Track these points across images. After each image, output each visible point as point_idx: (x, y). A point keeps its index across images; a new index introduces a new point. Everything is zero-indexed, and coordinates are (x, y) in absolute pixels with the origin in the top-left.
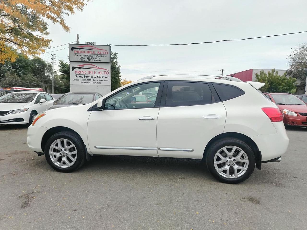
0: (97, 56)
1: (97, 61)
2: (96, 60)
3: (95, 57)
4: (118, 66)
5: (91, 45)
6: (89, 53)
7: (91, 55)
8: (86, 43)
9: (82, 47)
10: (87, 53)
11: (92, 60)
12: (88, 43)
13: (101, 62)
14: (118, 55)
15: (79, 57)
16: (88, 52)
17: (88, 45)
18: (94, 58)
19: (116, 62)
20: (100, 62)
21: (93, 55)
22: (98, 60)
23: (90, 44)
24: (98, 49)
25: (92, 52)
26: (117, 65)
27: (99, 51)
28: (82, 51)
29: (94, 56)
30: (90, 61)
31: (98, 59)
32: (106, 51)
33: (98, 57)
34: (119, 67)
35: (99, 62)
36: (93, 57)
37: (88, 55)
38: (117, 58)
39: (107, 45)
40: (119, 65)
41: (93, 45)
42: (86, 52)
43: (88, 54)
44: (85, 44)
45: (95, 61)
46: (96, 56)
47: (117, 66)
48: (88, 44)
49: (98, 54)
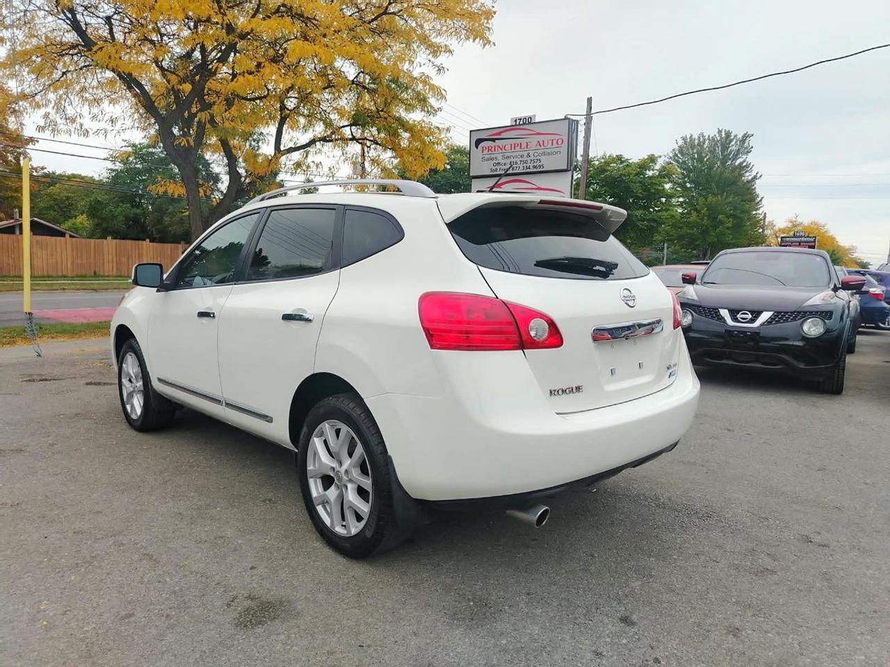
0: (536, 154)
1: (535, 170)
2: (532, 165)
3: (529, 159)
4: (750, 178)
5: (524, 124)
6: (515, 149)
7: (521, 153)
8: (511, 121)
9: (499, 134)
10: (511, 149)
11: (521, 168)
12: (516, 121)
13: (543, 170)
14: (752, 142)
15: (492, 162)
16: (513, 146)
17: (516, 125)
18: (525, 162)
19: (744, 164)
20: (541, 170)
21: (525, 154)
22: (535, 167)
23: (521, 123)
24: (538, 134)
25: (524, 145)
26: (748, 174)
27: (540, 138)
28: (498, 146)
29: (529, 155)
30: (517, 171)
31: (538, 164)
32: (557, 137)
33: (538, 157)
34: (755, 178)
35: (538, 170)
36: (525, 159)
37: (514, 154)
38: (748, 152)
39: (566, 118)
40: (754, 174)
41: (530, 123)
42: (508, 147)
43: (513, 150)
44: (509, 124)
45: (528, 170)
46: (531, 154)
47: (748, 176)
48: (518, 123)
49: (539, 147)
